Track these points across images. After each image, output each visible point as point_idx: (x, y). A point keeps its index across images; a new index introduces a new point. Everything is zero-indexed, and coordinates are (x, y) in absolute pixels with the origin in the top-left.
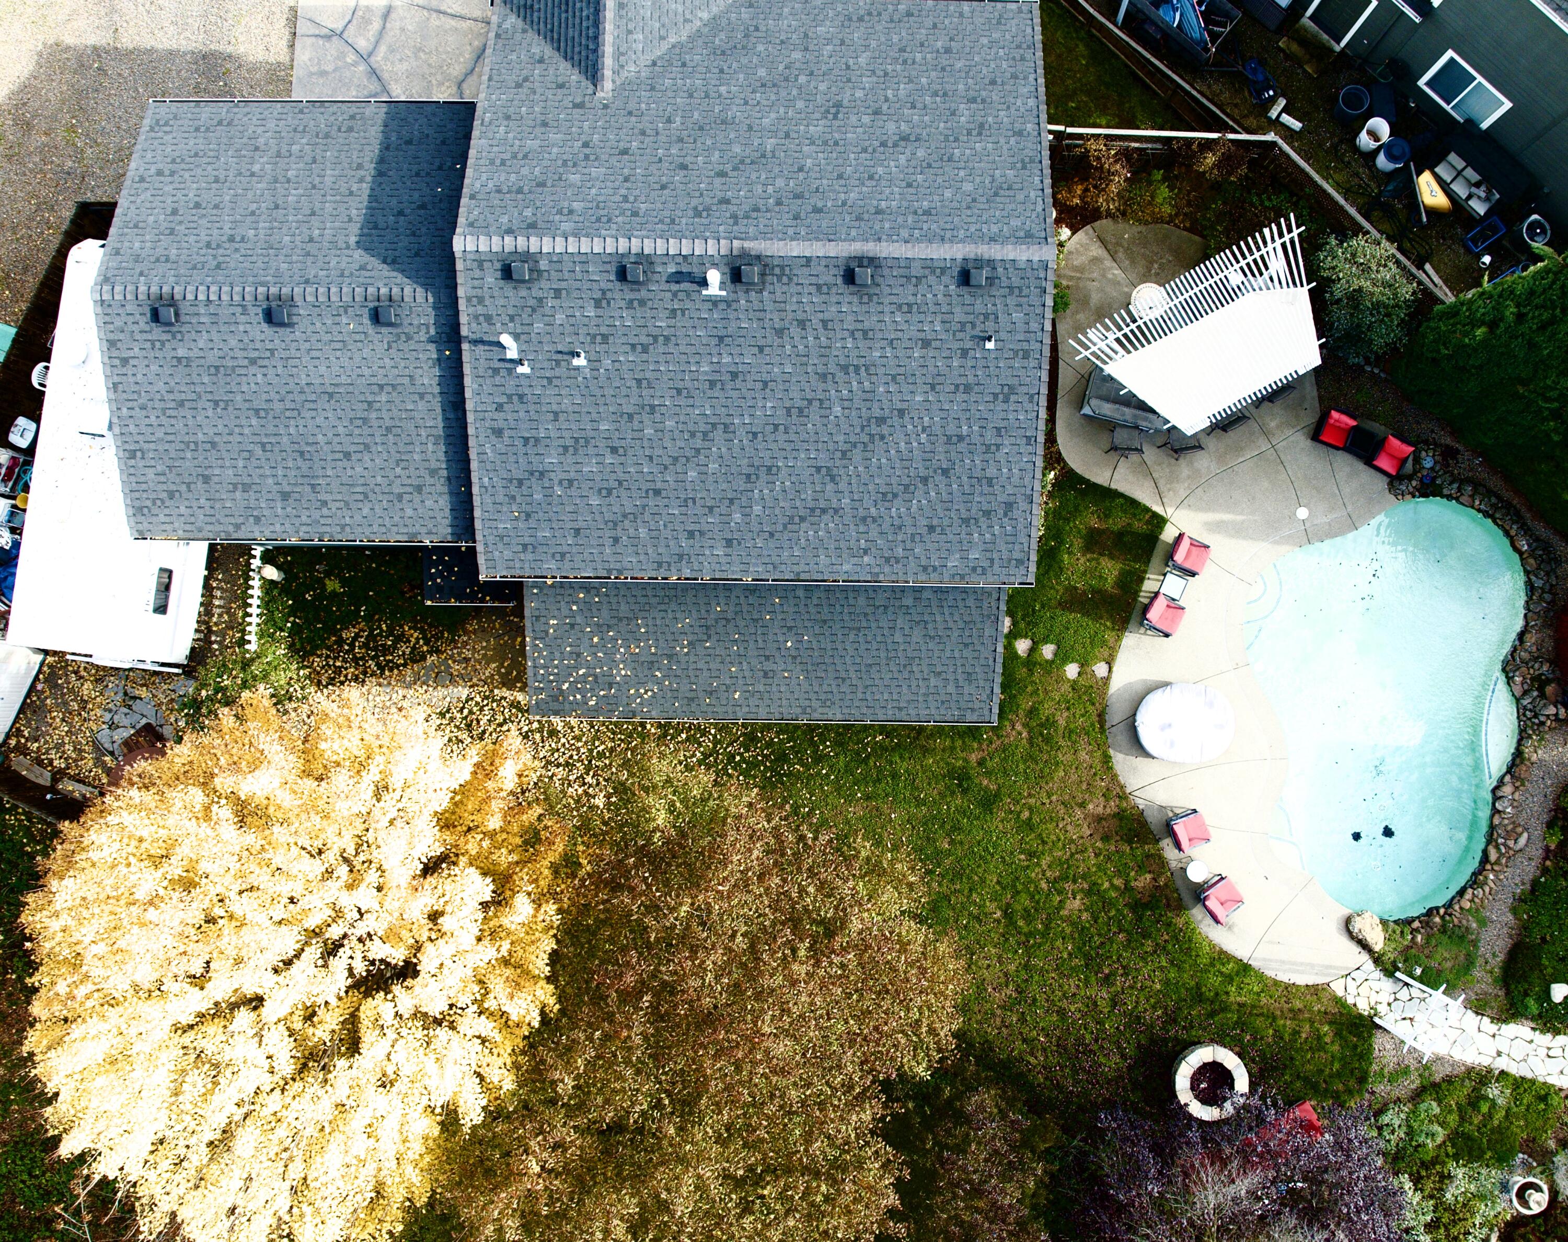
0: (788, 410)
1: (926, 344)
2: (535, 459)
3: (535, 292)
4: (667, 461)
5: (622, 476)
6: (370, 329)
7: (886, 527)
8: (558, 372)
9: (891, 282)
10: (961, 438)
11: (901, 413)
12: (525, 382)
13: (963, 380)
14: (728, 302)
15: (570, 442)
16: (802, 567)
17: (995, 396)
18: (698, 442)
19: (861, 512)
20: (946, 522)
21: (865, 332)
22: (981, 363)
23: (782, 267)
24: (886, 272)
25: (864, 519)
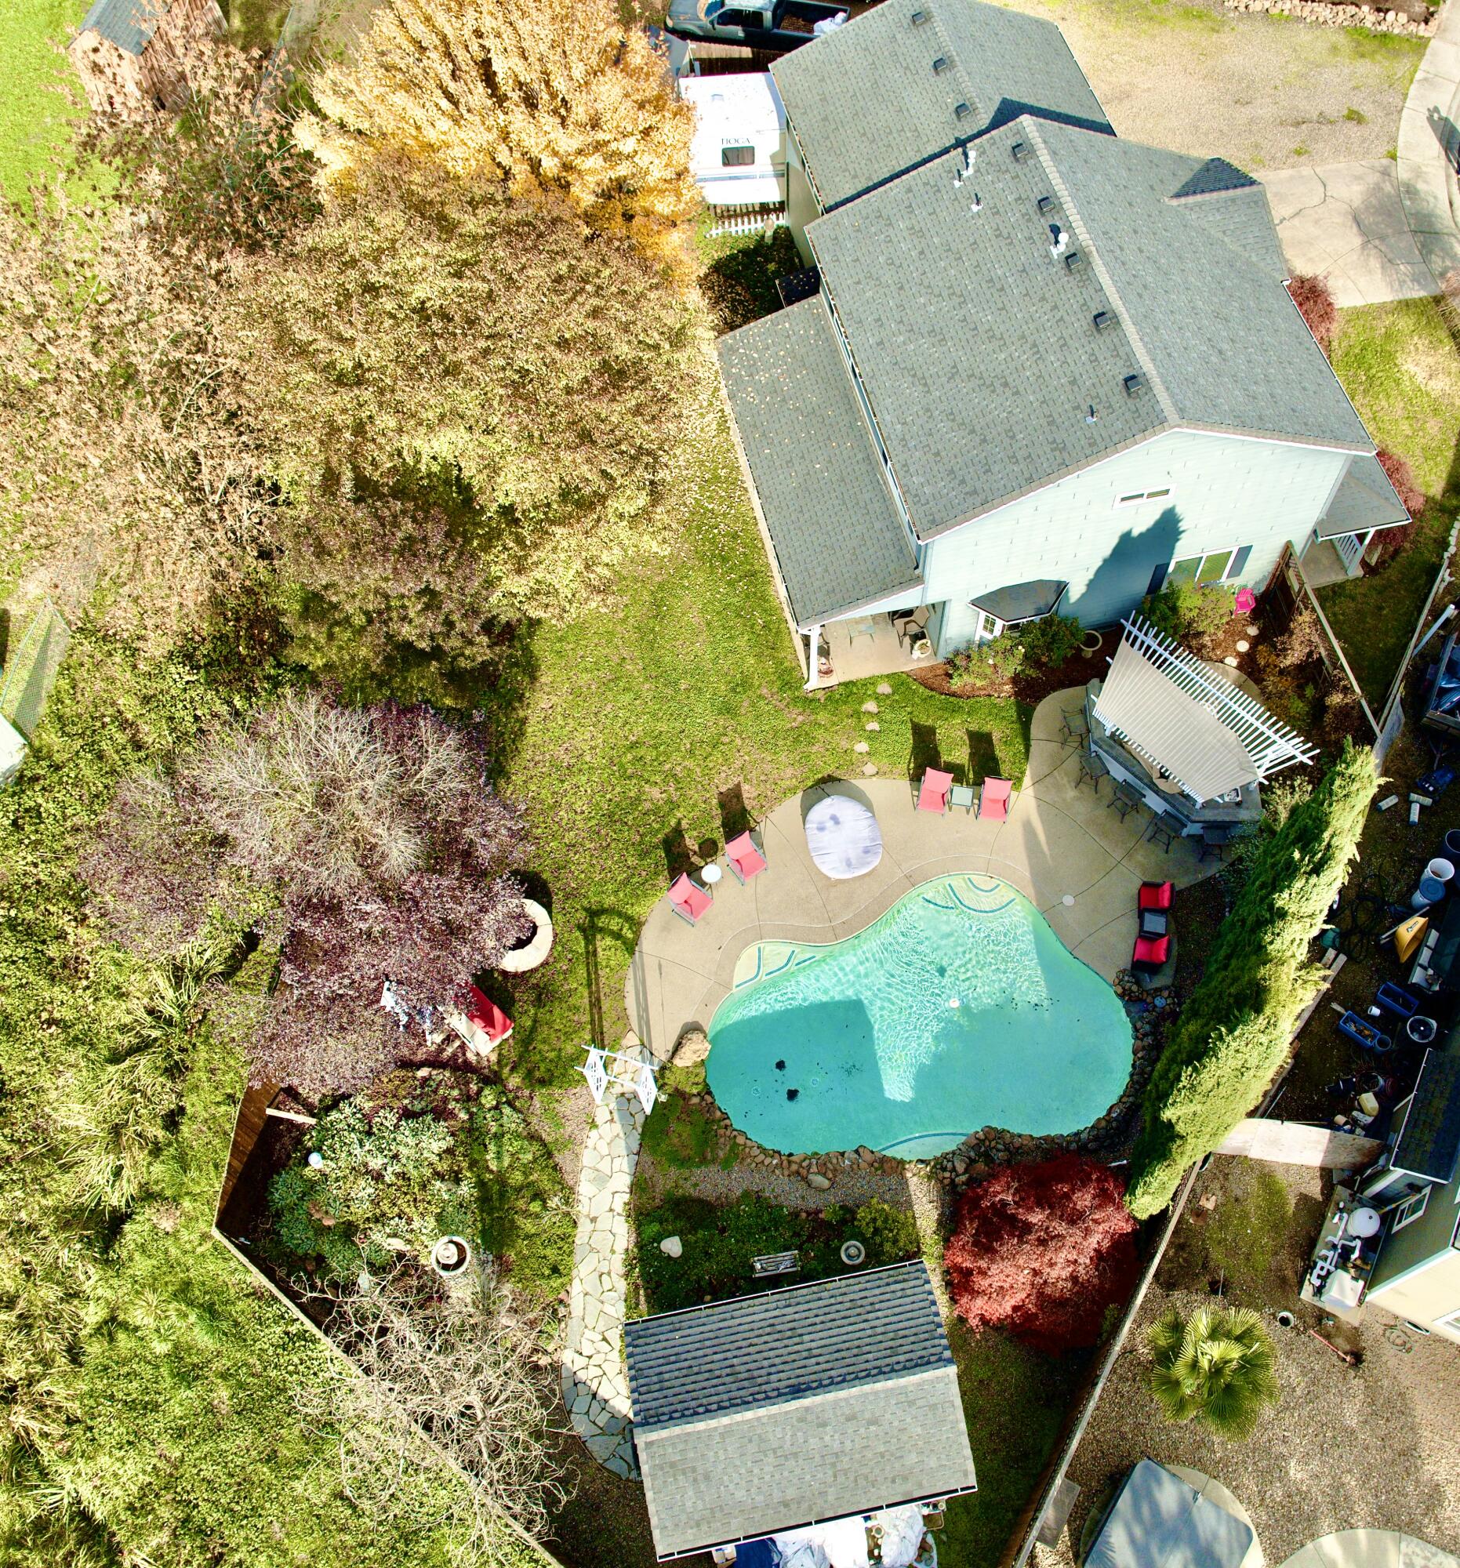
0: (991, 329)
1: (1073, 382)
2: (898, 215)
3: (1011, 167)
4: (926, 283)
5: (905, 265)
6: (952, 108)
7: (927, 426)
8: (963, 201)
9: (1108, 341)
10: (1013, 437)
11: (1017, 393)
12: (948, 188)
13: (1056, 416)
14: (1051, 263)
15: (917, 228)
16: (877, 392)
17: (1054, 441)
18: (945, 294)
19: (932, 407)
20: (945, 461)
21: (1065, 344)
22: (1073, 421)
23: (1089, 279)
24: (1114, 335)
25: (928, 410)
